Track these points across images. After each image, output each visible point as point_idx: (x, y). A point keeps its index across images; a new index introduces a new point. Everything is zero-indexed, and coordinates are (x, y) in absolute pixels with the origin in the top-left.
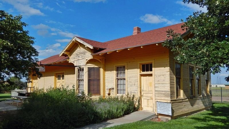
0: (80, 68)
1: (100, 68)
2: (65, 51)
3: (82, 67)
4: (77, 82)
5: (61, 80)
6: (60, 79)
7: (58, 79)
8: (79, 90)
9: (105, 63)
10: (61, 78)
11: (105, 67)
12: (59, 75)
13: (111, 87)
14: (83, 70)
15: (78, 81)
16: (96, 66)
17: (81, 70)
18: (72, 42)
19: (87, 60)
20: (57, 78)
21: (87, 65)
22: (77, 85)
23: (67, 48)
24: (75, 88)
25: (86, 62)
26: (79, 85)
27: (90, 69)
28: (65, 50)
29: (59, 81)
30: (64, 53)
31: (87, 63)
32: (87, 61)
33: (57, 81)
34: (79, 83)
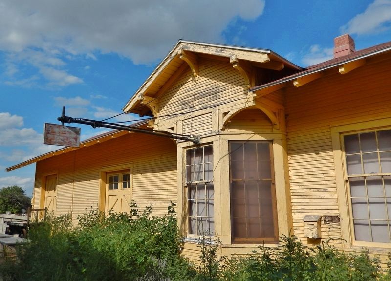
0: (196, 144)
1: (272, 141)
2: (143, 95)
3: (203, 141)
4: (184, 193)
5: (120, 190)
6: (116, 187)
7: (111, 188)
8: (190, 220)
9: (287, 125)
10: (120, 185)
11: (288, 139)
12: (114, 175)
13: (322, 213)
14: (209, 150)
15: (187, 189)
16: (257, 137)
17: (199, 153)
18: (169, 60)
19: (225, 114)
20: (108, 185)
21: (226, 131)
22: (184, 205)
23: (150, 83)
24: (179, 215)
25: (223, 121)
26: (191, 203)
27: (235, 147)
28: (143, 91)
29: (114, 192)
30: (141, 100)
31: (227, 125)
32: (228, 116)
33: (109, 192)
34: (190, 197)
